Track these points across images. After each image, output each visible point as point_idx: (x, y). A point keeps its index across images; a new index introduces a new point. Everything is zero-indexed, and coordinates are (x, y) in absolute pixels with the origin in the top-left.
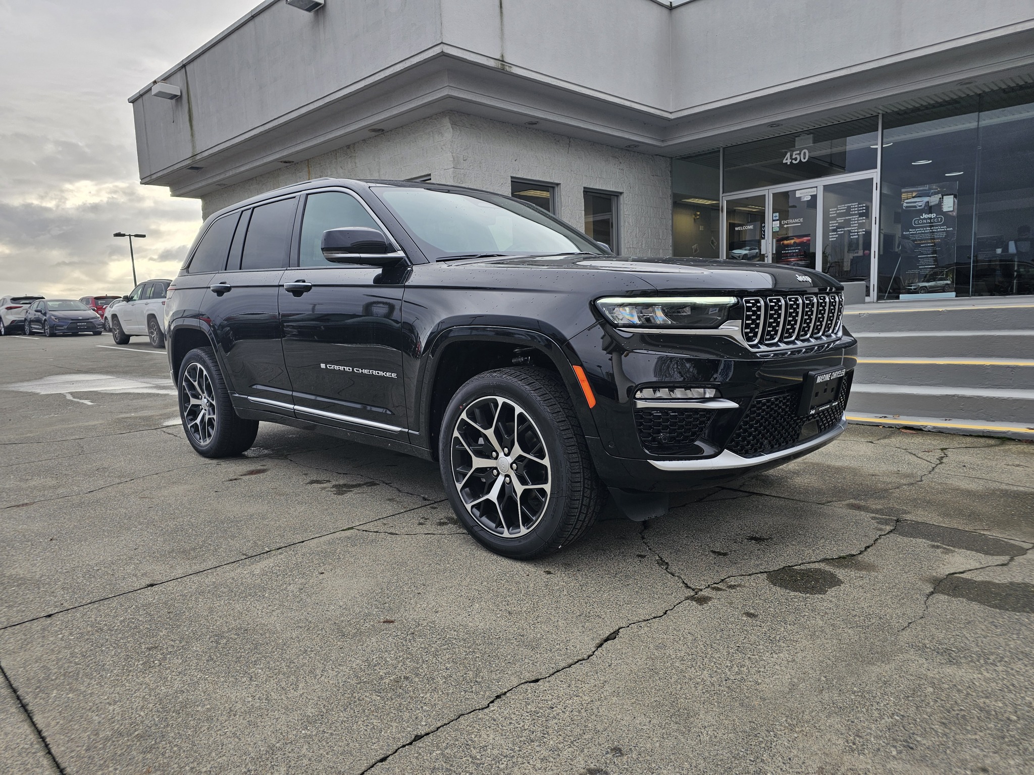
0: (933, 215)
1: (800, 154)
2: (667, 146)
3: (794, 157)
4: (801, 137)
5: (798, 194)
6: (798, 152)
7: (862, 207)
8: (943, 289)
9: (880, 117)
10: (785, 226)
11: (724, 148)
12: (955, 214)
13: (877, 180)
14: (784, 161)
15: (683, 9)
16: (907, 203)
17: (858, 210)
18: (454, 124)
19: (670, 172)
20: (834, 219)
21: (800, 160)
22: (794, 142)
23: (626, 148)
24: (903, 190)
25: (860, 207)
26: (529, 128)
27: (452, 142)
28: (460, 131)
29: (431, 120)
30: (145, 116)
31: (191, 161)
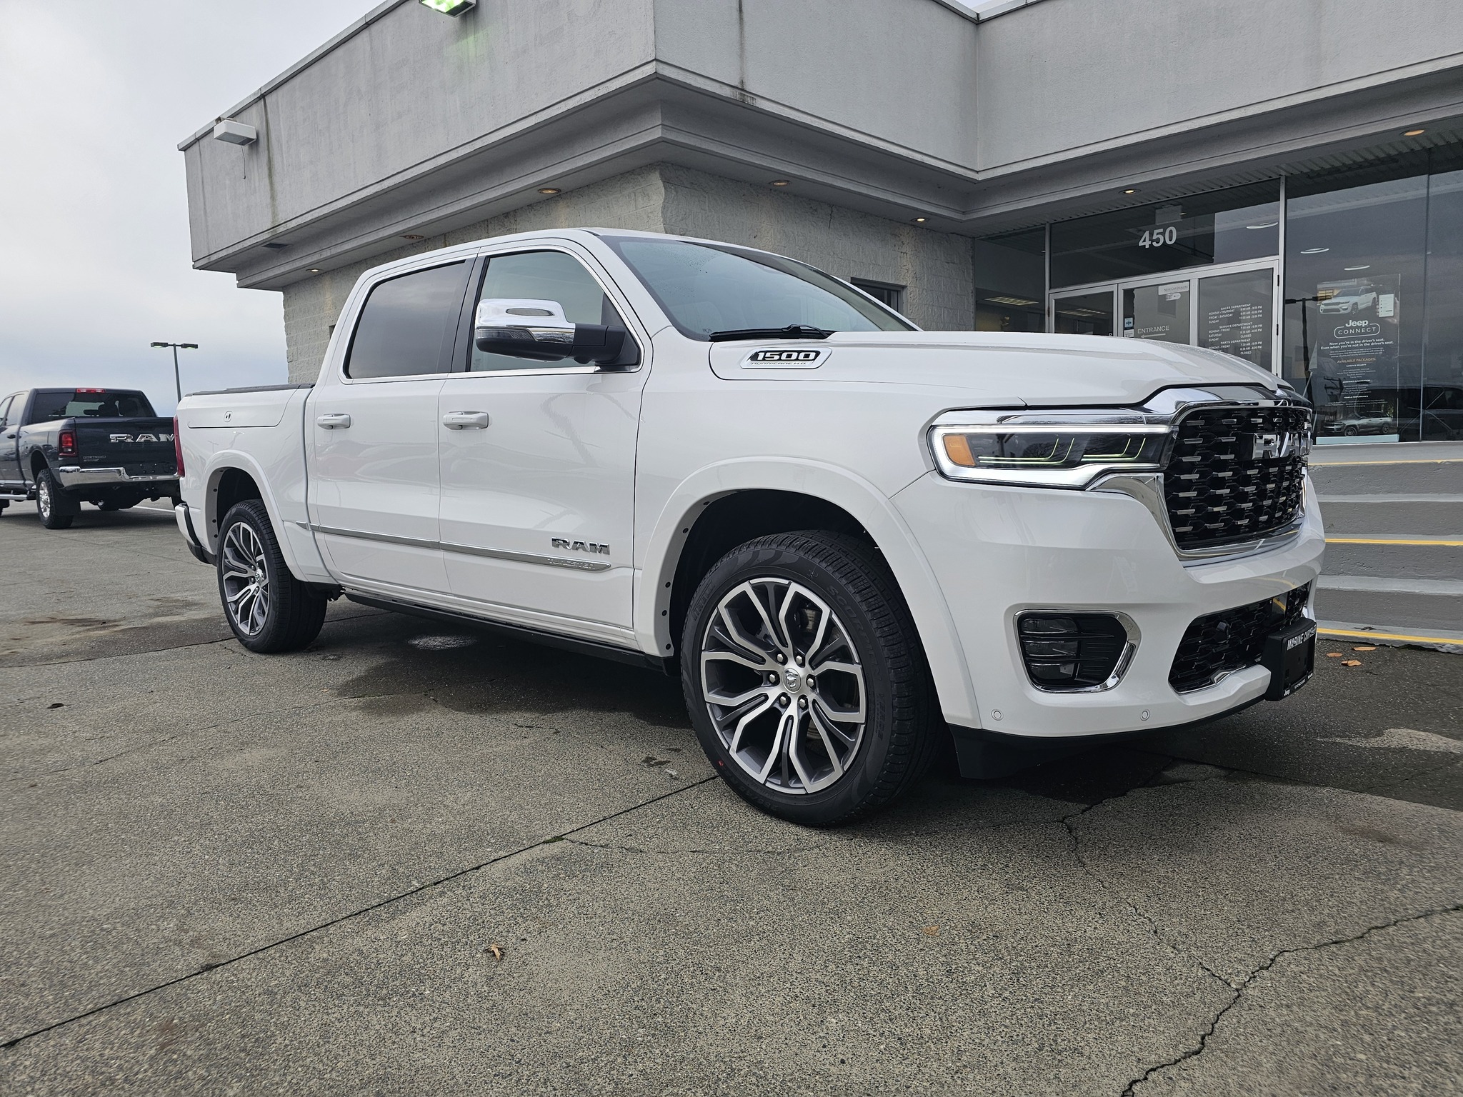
0: (1364, 323)
1: (1163, 234)
2: (970, 220)
3: (1154, 238)
4: (1164, 209)
5: (1161, 291)
6: (1161, 230)
7: (1258, 310)
8: (1380, 430)
9: (1283, 181)
11: (1051, 224)
12: (1396, 321)
13: (1279, 271)
14: (1141, 244)
15: (995, 23)
16: (1325, 305)
17: (1251, 315)
18: (667, 182)
19: (972, 258)
20: (1215, 327)
21: (1165, 241)
22: (1155, 213)
23: (911, 223)
24: (1319, 286)
25: (1255, 310)
26: (775, 191)
27: (664, 208)
28: (675, 193)
29: (632, 176)
30: (202, 170)
31: (270, 235)
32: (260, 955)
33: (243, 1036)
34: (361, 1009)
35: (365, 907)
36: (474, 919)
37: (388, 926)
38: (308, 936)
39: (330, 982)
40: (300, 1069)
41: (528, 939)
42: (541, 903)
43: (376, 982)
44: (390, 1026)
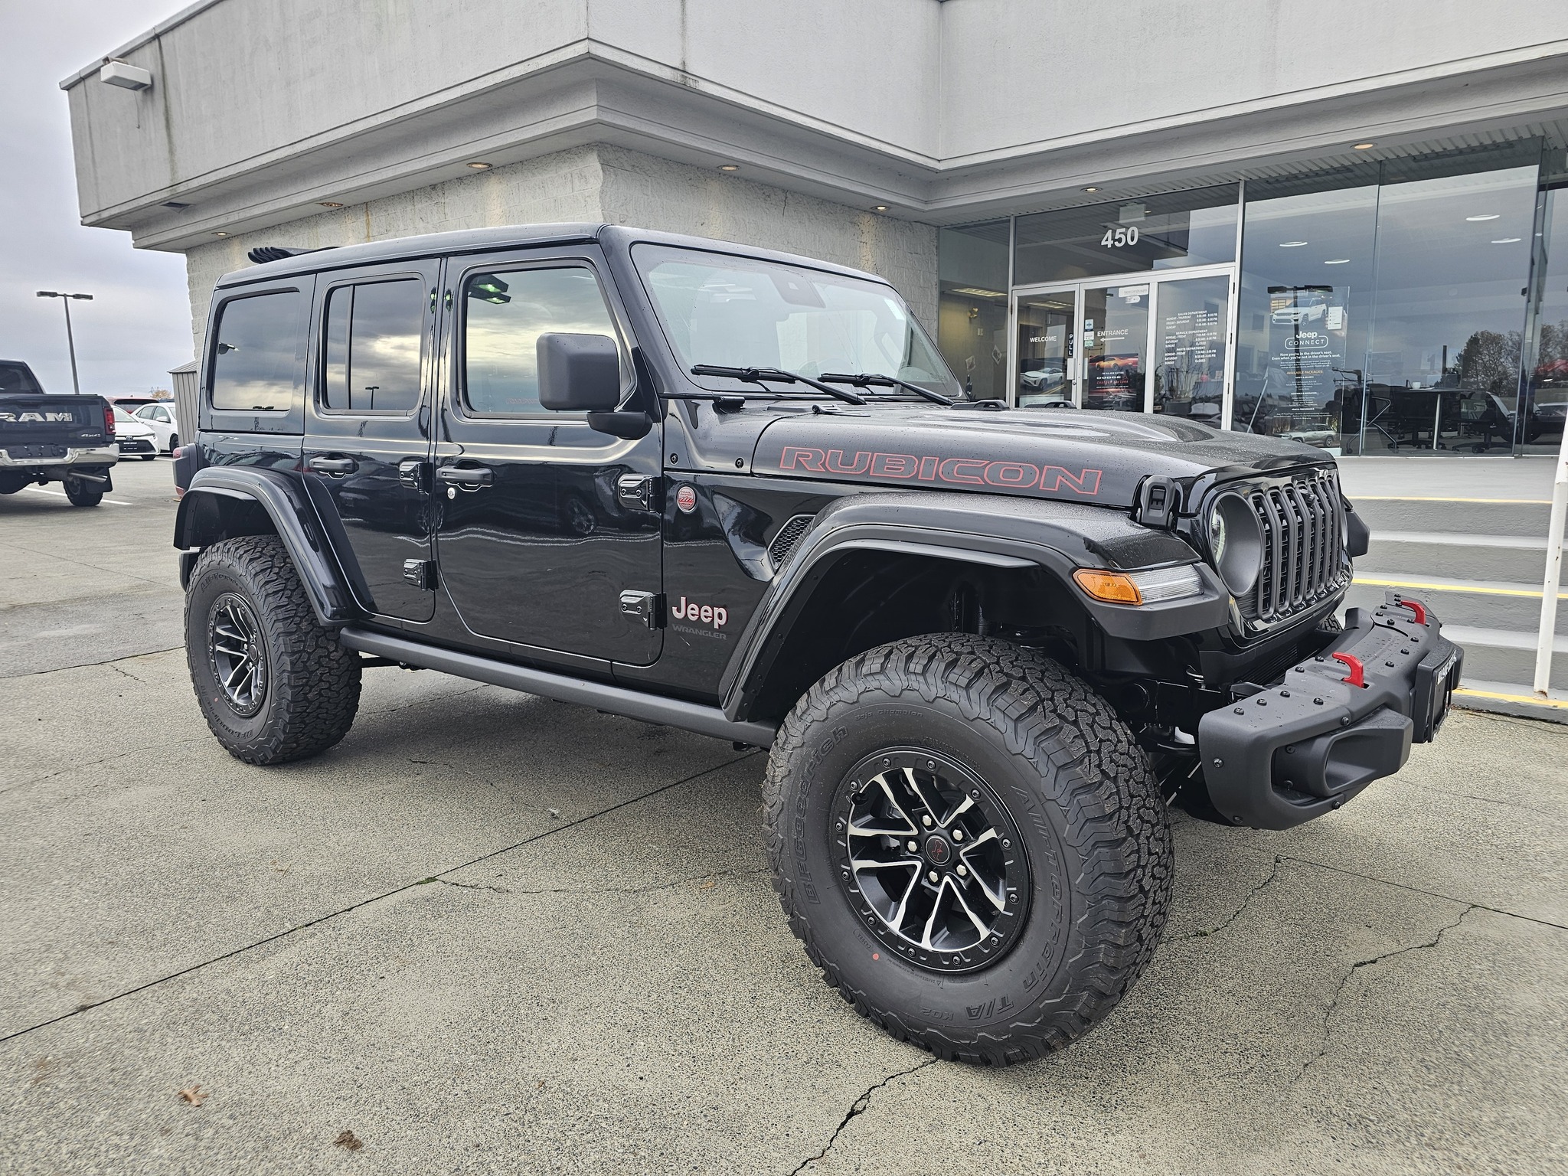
0: (1313, 335)
1: (1125, 233)
2: (933, 210)
3: (1117, 237)
4: (1128, 207)
5: (1122, 293)
6: (1124, 230)
7: (1213, 317)
8: (1324, 443)
9: (1242, 185)
10: (1102, 340)
11: (1016, 217)
12: (1343, 334)
13: (1234, 279)
14: (1103, 243)
15: (959, 3)
16: (1278, 315)
17: (1207, 322)
18: (605, 164)
19: (937, 248)
20: (1171, 332)
21: (1126, 240)
22: (1118, 211)
23: (871, 211)
25: (1210, 317)
26: (724, 175)
27: (602, 192)
28: (614, 177)
29: (568, 155)
30: (89, 114)
31: (169, 194)
32: (133, 995)
33: (113, 1070)
34: (224, 1043)
35: (237, 949)
36: (340, 959)
37: (257, 967)
38: (180, 977)
39: (197, 1020)
40: (163, 1097)
41: (387, 977)
42: (404, 943)
43: (239, 1019)
44: (249, 1058)
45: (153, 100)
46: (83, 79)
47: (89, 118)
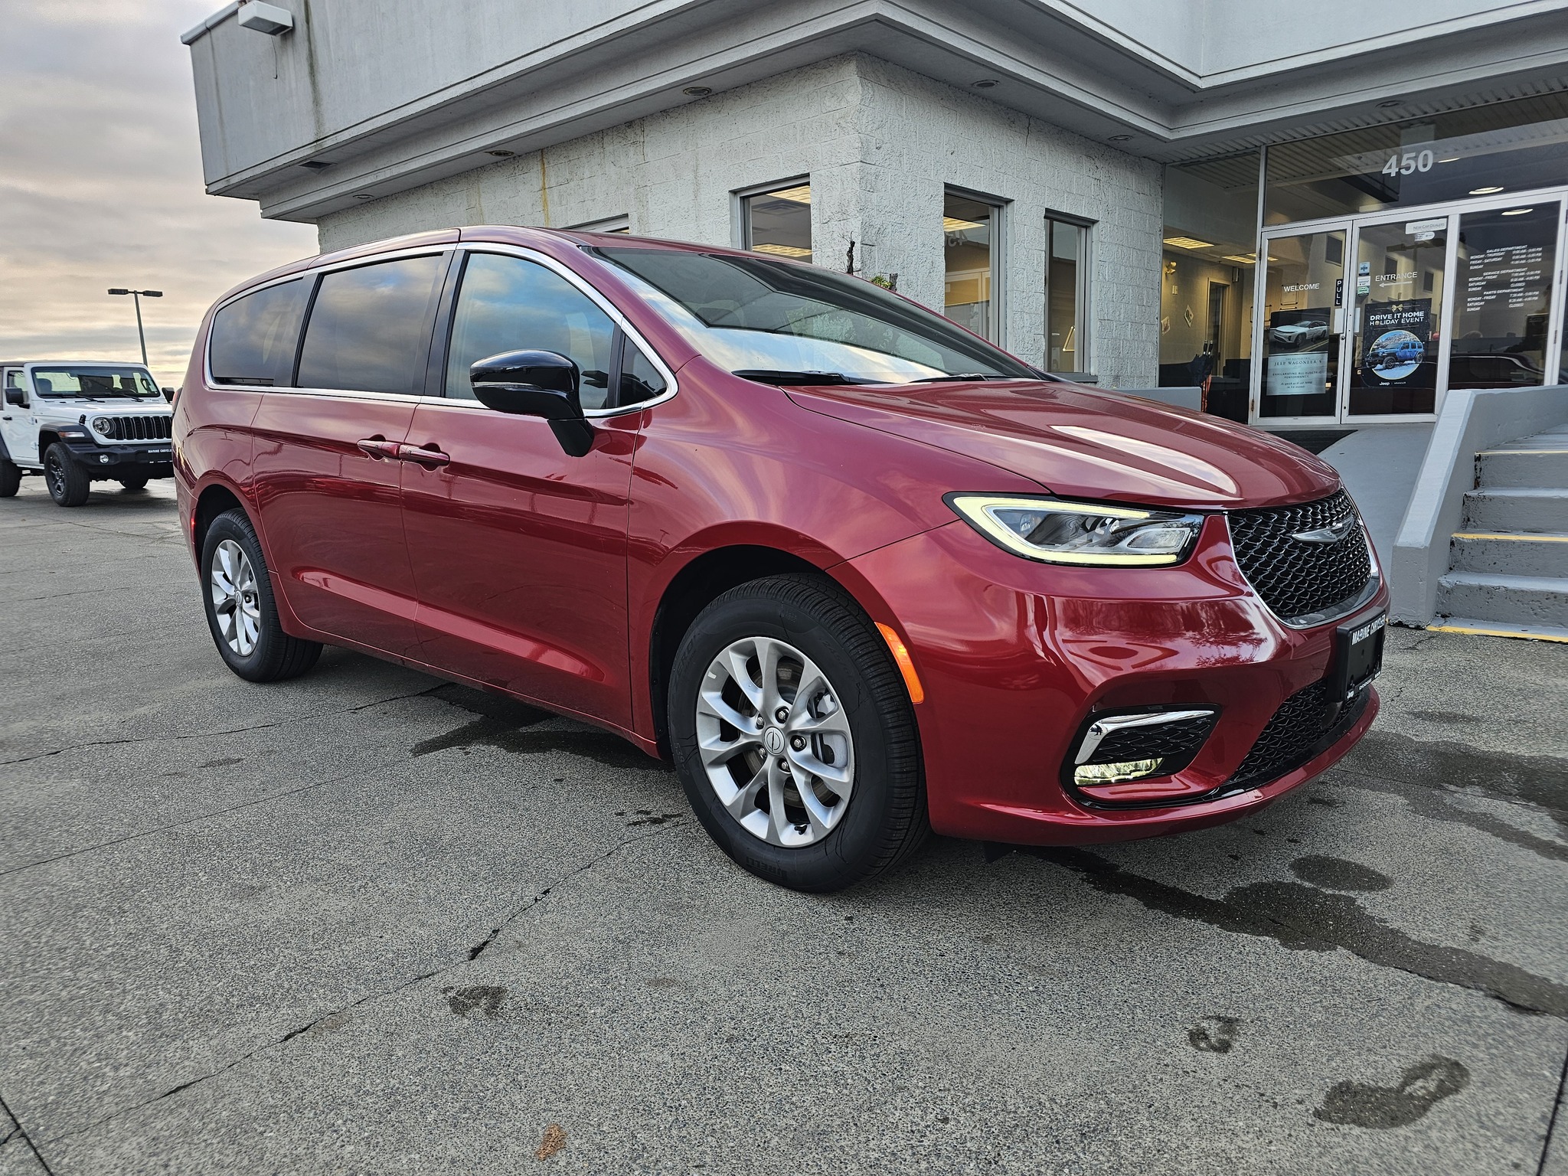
1: (1416, 158)
5: (1409, 229)
6: (1413, 155)
7: (1535, 253)
10: (1382, 285)
11: (1268, 147)
14: (1385, 171)
17: (1527, 259)
18: (863, 76)
20: (1479, 273)
21: (1417, 167)
22: (1403, 136)
23: (1107, 142)
25: (1532, 253)
28: (872, 93)
30: (215, 69)
31: (313, 151)
45: (294, 45)
46: (209, 30)
47: (216, 73)
